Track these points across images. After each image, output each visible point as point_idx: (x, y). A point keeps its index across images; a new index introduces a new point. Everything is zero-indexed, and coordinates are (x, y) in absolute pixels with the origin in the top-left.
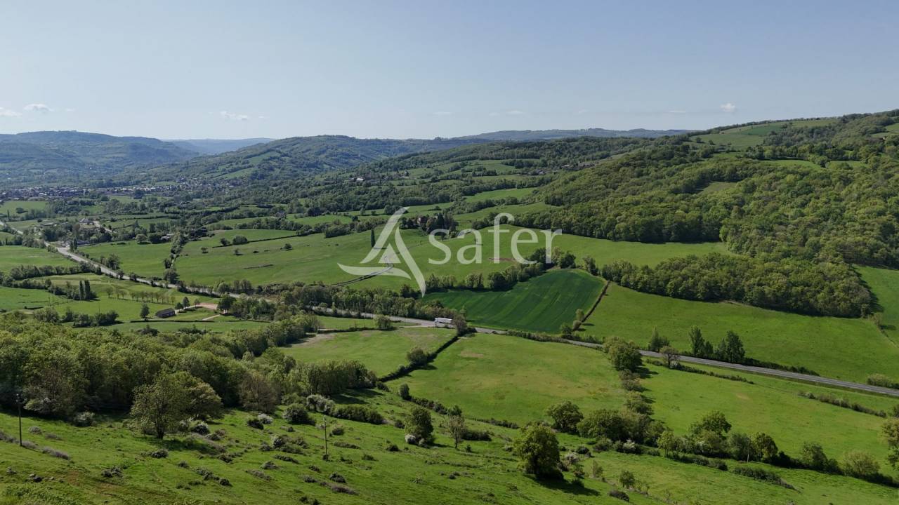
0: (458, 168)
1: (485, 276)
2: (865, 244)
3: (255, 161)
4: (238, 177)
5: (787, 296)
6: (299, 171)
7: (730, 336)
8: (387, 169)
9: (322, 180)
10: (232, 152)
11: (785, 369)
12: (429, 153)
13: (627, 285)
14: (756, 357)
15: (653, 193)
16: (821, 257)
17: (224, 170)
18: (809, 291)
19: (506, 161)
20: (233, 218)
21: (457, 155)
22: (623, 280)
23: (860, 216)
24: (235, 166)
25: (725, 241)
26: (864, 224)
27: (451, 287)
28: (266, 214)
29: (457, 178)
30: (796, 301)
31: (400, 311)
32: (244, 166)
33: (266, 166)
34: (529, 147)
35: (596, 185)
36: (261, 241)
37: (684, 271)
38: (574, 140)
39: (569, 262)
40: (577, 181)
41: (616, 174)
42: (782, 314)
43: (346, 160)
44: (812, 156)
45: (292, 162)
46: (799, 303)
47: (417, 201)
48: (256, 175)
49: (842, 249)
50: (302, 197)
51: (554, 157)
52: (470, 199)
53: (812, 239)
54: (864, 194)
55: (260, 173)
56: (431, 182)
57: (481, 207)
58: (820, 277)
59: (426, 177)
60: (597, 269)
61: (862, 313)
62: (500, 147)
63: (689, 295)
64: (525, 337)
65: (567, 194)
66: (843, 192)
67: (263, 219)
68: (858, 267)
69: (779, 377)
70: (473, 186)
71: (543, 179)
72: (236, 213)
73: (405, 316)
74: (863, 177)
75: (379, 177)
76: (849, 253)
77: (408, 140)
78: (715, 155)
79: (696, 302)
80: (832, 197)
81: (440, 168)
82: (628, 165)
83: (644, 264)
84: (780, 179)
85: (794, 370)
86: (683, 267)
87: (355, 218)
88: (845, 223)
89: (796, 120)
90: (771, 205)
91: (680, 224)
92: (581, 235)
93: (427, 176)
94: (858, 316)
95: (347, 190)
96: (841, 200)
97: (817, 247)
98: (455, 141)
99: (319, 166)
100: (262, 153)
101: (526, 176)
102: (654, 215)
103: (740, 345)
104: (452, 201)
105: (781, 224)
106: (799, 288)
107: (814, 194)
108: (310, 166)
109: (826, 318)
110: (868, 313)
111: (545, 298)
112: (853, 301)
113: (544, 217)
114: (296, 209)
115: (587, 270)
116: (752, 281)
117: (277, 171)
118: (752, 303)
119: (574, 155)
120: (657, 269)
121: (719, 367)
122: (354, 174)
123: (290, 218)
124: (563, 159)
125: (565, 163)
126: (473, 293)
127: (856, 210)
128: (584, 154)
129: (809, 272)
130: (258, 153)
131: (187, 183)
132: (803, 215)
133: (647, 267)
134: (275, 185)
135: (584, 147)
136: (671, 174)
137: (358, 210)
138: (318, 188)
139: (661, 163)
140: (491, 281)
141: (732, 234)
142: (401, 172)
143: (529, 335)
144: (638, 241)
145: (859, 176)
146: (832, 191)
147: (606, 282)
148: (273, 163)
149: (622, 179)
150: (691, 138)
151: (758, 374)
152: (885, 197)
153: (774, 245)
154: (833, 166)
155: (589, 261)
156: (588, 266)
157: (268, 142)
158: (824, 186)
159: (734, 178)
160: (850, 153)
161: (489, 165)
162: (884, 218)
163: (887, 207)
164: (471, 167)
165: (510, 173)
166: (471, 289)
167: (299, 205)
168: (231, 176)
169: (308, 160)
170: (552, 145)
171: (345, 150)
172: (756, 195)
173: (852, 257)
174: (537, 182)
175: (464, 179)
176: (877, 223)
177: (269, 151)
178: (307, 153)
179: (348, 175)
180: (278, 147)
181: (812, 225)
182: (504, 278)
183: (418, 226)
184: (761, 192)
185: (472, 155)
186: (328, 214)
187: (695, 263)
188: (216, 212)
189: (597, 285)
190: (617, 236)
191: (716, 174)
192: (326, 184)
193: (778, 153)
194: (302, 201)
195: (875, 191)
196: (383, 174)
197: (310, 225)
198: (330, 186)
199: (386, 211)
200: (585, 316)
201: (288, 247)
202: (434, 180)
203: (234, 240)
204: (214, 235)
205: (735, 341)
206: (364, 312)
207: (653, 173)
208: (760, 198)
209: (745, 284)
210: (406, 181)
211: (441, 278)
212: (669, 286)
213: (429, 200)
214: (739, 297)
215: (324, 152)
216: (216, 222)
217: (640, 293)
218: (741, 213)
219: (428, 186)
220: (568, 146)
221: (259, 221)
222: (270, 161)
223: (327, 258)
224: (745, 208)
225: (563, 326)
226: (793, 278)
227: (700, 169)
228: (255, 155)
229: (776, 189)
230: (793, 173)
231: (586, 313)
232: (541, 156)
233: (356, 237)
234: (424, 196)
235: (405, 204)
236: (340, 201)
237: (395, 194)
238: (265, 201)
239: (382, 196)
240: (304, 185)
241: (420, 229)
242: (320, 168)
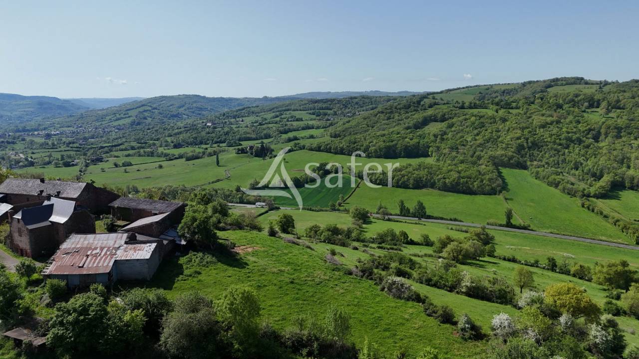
0: (277, 117)
2: (506, 156)
3: (133, 113)
4: (121, 124)
5: (458, 184)
6: (165, 120)
7: (419, 204)
8: (228, 117)
9: (182, 125)
10: (115, 107)
11: (447, 220)
12: (258, 107)
14: (435, 215)
15: (394, 129)
16: (481, 163)
17: (110, 119)
18: (470, 181)
19: (310, 111)
20: (120, 150)
21: (277, 108)
23: (507, 140)
24: (118, 116)
25: (431, 156)
26: (508, 144)
28: (143, 148)
29: (276, 123)
30: (462, 187)
32: (125, 116)
33: (142, 116)
34: (325, 102)
35: (362, 125)
36: (141, 164)
37: (403, 172)
40: (351, 123)
41: (374, 118)
43: (200, 112)
44: (492, 106)
45: (160, 113)
46: (464, 188)
47: (249, 137)
48: (134, 122)
49: (492, 158)
50: (169, 136)
51: (341, 109)
52: (283, 136)
53: (478, 153)
54: (512, 127)
55: (137, 121)
56: (258, 125)
57: (290, 140)
58: (478, 173)
59: (254, 123)
62: (307, 102)
63: (404, 186)
64: (308, 210)
65: (344, 131)
66: (501, 127)
67: (142, 151)
68: (502, 169)
70: (287, 128)
71: (332, 123)
72: (121, 147)
73: (237, 203)
75: (223, 123)
76: (496, 160)
77: (243, 98)
78: (436, 106)
79: (409, 190)
80: (494, 130)
81: (265, 116)
82: (382, 112)
84: (468, 119)
85: (451, 220)
86: (403, 170)
87: (206, 149)
88: (498, 144)
89: (495, 85)
90: (460, 134)
91: (407, 147)
92: (349, 155)
93: (256, 122)
95: (200, 131)
96: (499, 131)
97: (479, 158)
98: (278, 99)
99: (180, 116)
100: (138, 107)
101: (321, 122)
102: (392, 142)
103: (424, 208)
104: (272, 137)
105: (464, 145)
106: (465, 180)
107: (485, 128)
108: (172, 116)
109: (478, 196)
110: (500, 192)
112: (493, 186)
113: (327, 145)
114: (164, 144)
116: (440, 177)
117: (150, 119)
118: (439, 189)
121: (412, 220)
122: (204, 121)
123: (160, 150)
124: (347, 110)
125: (347, 113)
127: (506, 137)
128: (361, 107)
129: (473, 171)
130: (136, 107)
131: (83, 129)
132: (476, 140)
134: (149, 129)
135: (361, 103)
136: (407, 118)
137: (208, 144)
138: (180, 130)
139: (402, 111)
141: (436, 152)
142: (238, 119)
143: (311, 208)
144: (381, 158)
145: (512, 117)
146: (494, 126)
147: (359, 180)
148: (146, 114)
149: (377, 122)
151: (432, 222)
152: (523, 129)
153: (456, 157)
154: (502, 112)
157: (142, 100)
158: (491, 123)
159: (443, 120)
160: (514, 105)
161: (297, 114)
162: (520, 141)
163: (523, 135)
164: (286, 116)
165: (311, 120)
167: (167, 141)
168: (116, 123)
169: (172, 112)
170: (340, 101)
171: (199, 105)
172: (453, 129)
173: (498, 163)
174: (328, 125)
175: (281, 123)
176: (515, 144)
177: (143, 106)
178: (171, 107)
179: (201, 121)
180: (150, 103)
181: (480, 145)
182: (300, 181)
183: (247, 152)
184: (456, 127)
185: (287, 108)
186: (187, 147)
187: (410, 168)
188: (108, 147)
190: (370, 155)
191: (433, 118)
192: (185, 127)
193: (473, 105)
194: (169, 139)
195: (519, 126)
196: (226, 120)
197: (175, 154)
198: (188, 129)
199: (227, 144)
200: (345, 199)
201: (161, 167)
202: (261, 124)
203: (123, 164)
205: (421, 206)
207: (397, 117)
208: (455, 131)
209: (436, 178)
210: (241, 125)
213: (257, 137)
214: (433, 186)
215: (183, 106)
216: (108, 153)
218: (443, 139)
219: (256, 128)
220: (351, 102)
221: (139, 152)
222: (144, 113)
223: (187, 172)
224: (445, 137)
225: (330, 203)
226: (462, 175)
227: (425, 114)
228: (133, 109)
229: (464, 125)
230: (475, 116)
233: (206, 160)
234: (254, 134)
235: (240, 140)
236: (196, 138)
237: (234, 133)
238: (142, 139)
239: (225, 135)
240: (170, 128)
241: (249, 153)
242: (180, 118)
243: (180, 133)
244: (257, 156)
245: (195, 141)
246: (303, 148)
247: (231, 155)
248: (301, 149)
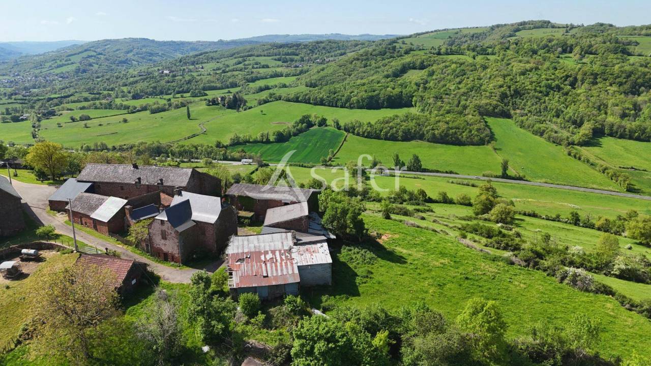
0: (240, 63)
1: (271, 134)
2: (490, 104)
3: (77, 59)
4: (64, 72)
5: (447, 135)
6: (114, 66)
7: (414, 157)
8: (185, 64)
9: (136, 73)
10: (53, 52)
11: (443, 172)
12: (216, 52)
13: (358, 134)
14: (429, 167)
15: (373, 78)
16: (466, 113)
17: (50, 66)
18: (459, 132)
19: (275, 57)
20: (72, 102)
21: (238, 53)
22: (356, 132)
23: (490, 88)
24: (59, 63)
25: (416, 106)
26: (491, 93)
27: (249, 142)
28: (98, 99)
29: (241, 70)
30: (452, 138)
31: (217, 157)
32: (66, 63)
33: (86, 62)
34: (291, 47)
35: (338, 73)
36: (101, 117)
37: (391, 124)
38: (321, 42)
39: (323, 122)
40: (326, 71)
41: (350, 65)
42: (445, 146)
43: (150, 58)
44: (468, 52)
45: (107, 59)
46: (453, 139)
47: (213, 86)
48: (79, 70)
49: (478, 107)
50: (123, 86)
51: (308, 54)
52: (251, 85)
53: (463, 103)
54: (493, 75)
55: (82, 68)
56: (222, 73)
57: (261, 90)
58: (465, 123)
59: (217, 70)
60: (340, 127)
61: (486, 143)
62: (270, 47)
63: (393, 138)
64: (300, 166)
65: (320, 80)
66: (482, 75)
67: (97, 102)
68: (487, 118)
69: (439, 177)
70: (254, 75)
71: (302, 70)
72: (72, 98)
73: (221, 160)
74: (494, 65)
75: (181, 70)
76: (481, 109)
77: (197, 41)
78: (412, 52)
79: (397, 142)
80: (476, 78)
81: (227, 63)
82: (358, 59)
83: (368, 122)
84: (448, 67)
85: (447, 172)
86: (390, 122)
87: (169, 100)
88: (481, 93)
89: (463, 28)
90: (442, 83)
91: (390, 97)
92: (329, 106)
93: (219, 69)
94: (484, 144)
95: (159, 79)
96: (481, 79)
97: (465, 107)
98: (234, 42)
99: (129, 63)
100: (81, 52)
101: (290, 68)
102: (374, 91)
103: (419, 161)
104: (239, 86)
105: (447, 94)
106: (454, 131)
107: (466, 76)
108: (121, 62)
109: (467, 147)
110: (489, 142)
111: (310, 145)
112: (482, 136)
113: (306, 95)
114: (120, 94)
115: (334, 127)
116: (428, 128)
117: (96, 67)
118: (428, 141)
119: (322, 53)
120: (376, 124)
121: (408, 174)
122: (160, 68)
123: (118, 101)
124: (315, 56)
125: (316, 59)
126: (263, 145)
127: (488, 85)
128: (329, 52)
129: (460, 121)
130: (77, 52)
131: (21, 77)
132: (459, 89)
133: (369, 123)
134: (98, 77)
135: (328, 47)
136: (385, 65)
137: (170, 94)
138: (135, 79)
139: (379, 58)
140: (275, 137)
141: (420, 101)
142: (197, 66)
143: (302, 165)
144: (364, 108)
145: (492, 64)
146: (476, 74)
147: (346, 134)
148: (91, 60)
149: (354, 70)
150: (398, 41)
151: (428, 176)
152: (504, 76)
153: (442, 107)
154: (479, 59)
155: (336, 121)
156: (335, 124)
157: (83, 43)
158: (472, 71)
159: (422, 67)
160: (490, 50)
161: (263, 60)
162: (502, 89)
163: (505, 83)
164: (250, 62)
165: (278, 66)
166: (262, 142)
167: (123, 92)
168: (58, 71)
169: (120, 57)
170: (306, 45)
171: (148, 50)
172: (434, 77)
173: (484, 112)
174: (298, 72)
175: (246, 70)
176: (498, 92)
177: (86, 51)
178: (118, 52)
179: (156, 69)
180: (93, 47)
181: (464, 94)
182: (283, 134)
183: (219, 103)
184: (437, 76)
185: (250, 53)
186: (147, 97)
187: (397, 119)
188: (56, 98)
189: (341, 135)
190: (352, 106)
191: (411, 65)
192: (140, 76)
193: (449, 51)
194: (125, 89)
195: (500, 73)
196: (184, 68)
197: (136, 105)
198: (145, 77)
199: (191, 94)
200: (334, 153)
201: (125, 121)
202: (224, 72)
203: (80, 117)
204: (61, 114)
205: (417, 159)
206: (193, 159)
207: (374, 65)
208: (436, 79)
209: (425, 129)
210: (203, 73)
211: (241, 136)
212: (382, 133)
213: (222, 86)
214: (421, 137)
215: (131, 51)
216: (59, 105)
217: (366, 139)
218: (425, 88)
219: (221, 76)
220: (317, 47)
221: (94, 104)
222: (88, 59)
223: (156, 127)
224: (427, 85)
225: (322, 159)
226: (451, 125)
227: (403, 61)
228: (76, 54)
229: (445, 73)
230: (456, 63)
231: (335, 152)
232: (300, 54)
233: (173, 112)
234: (218, 83)
235: (204, 89)
236: (155, 88)
237: (196, 82)
238: (93, 89)
239: (187, 84)
240: (123, 77)
241: (221, 105)
242: (129, 64)
243: (136, 82)
244: (229, 107)
245: (155, 90)
246: (280, 98)
247: (201, 108)
248: (277, 100)
